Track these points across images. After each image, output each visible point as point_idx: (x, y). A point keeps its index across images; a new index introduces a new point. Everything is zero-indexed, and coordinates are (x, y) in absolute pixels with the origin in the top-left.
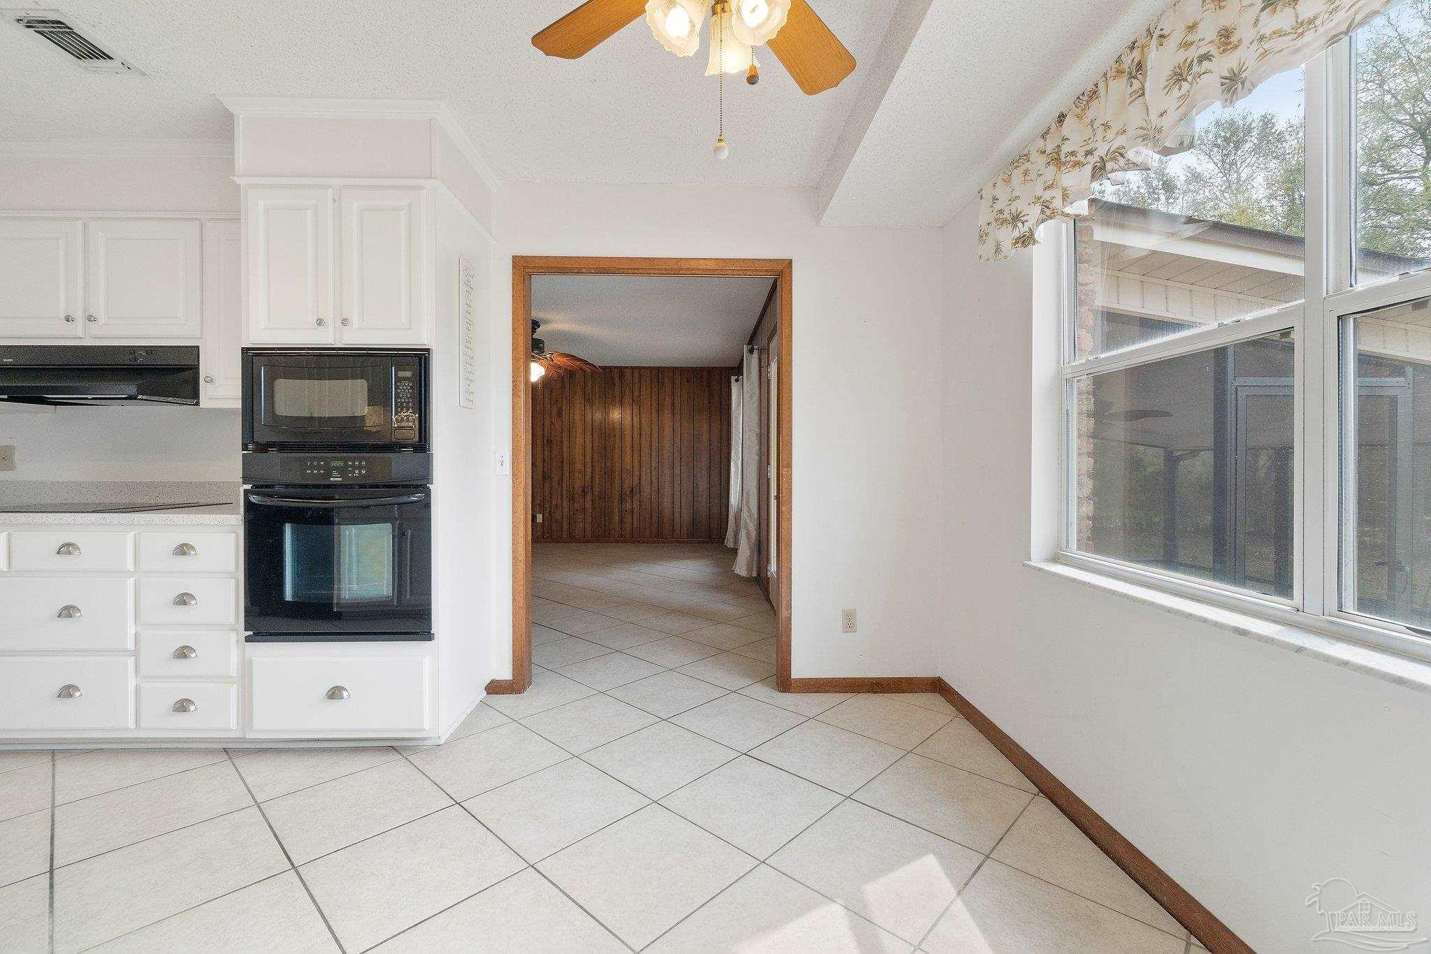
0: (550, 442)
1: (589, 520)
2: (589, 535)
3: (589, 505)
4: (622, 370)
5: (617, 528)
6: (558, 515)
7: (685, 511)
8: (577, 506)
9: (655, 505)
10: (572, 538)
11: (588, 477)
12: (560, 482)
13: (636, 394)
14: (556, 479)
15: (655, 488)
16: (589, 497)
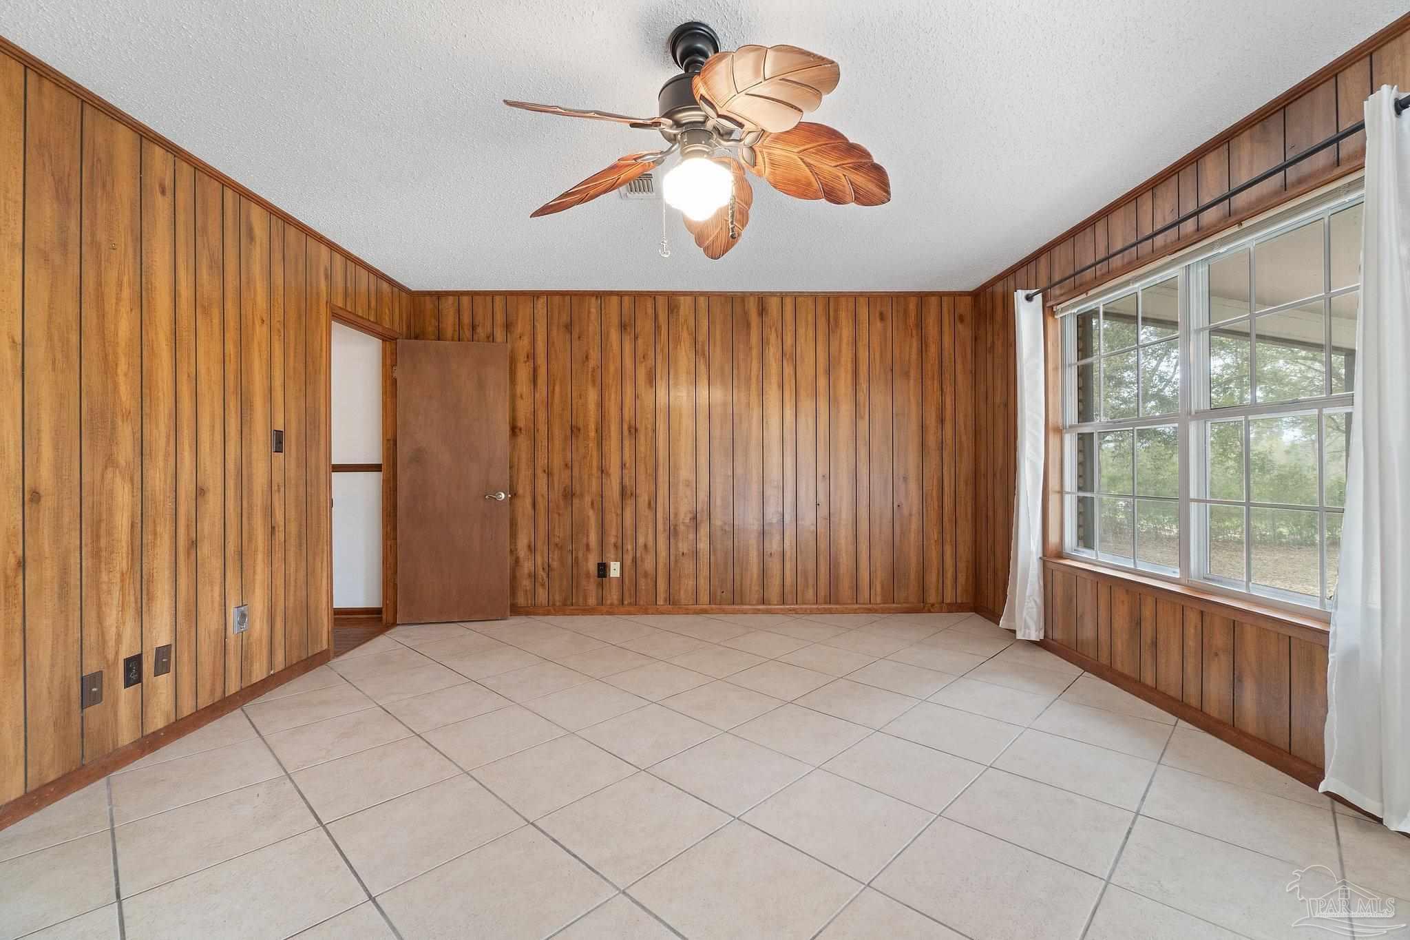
0: (634, 430)
1: (704, 572)
2: (704, 597)
3: (703, 545)
4: (762, 299)
5: (755, 588)
6: (648, 564)
7: (877, 553)
8: (684, 547)
9: (823, 545)
10: (673, 605)
11: (703, 495)
12: (653, 505)
13: (789, 340)
14: (643, 499)
15: (823, 511)
16: (704, 531)
